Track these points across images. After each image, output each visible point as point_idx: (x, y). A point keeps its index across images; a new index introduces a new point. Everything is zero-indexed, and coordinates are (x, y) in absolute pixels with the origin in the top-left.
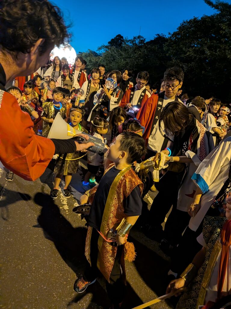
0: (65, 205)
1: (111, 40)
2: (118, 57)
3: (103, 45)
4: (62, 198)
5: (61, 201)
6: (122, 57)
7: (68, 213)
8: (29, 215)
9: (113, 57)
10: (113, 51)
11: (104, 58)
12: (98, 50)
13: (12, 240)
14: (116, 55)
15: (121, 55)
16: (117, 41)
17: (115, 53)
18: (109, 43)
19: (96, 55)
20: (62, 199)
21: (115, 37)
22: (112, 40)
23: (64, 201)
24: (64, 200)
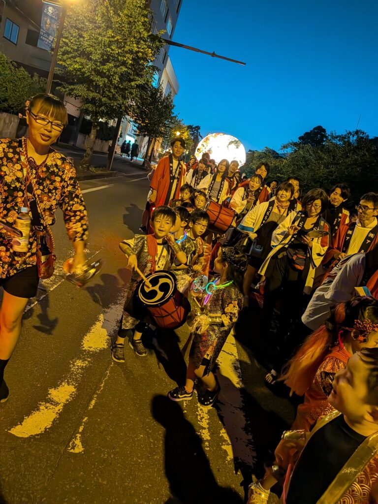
0: (205, 429)
1: (304, 134)
2: (315, 160)
3: (291, 142)
4: (200, 412)
5: (199, 417)
6: (323, 162)
7: (208, 449)
8: (142, 436)
9: (306, 161)
10: (308, 151)
11: (290, 162)
12: (281, 149)
13: (105, 482)
14: (312, 158)
15: (321, 159)
16: (315, 137)
17: (310, 155)
18: (300, 138)
19: (276, 156)
20: (200, 415)
21: (312, 129)
22: (307, 134)
23: (203, 420)
24: (203, 417)
